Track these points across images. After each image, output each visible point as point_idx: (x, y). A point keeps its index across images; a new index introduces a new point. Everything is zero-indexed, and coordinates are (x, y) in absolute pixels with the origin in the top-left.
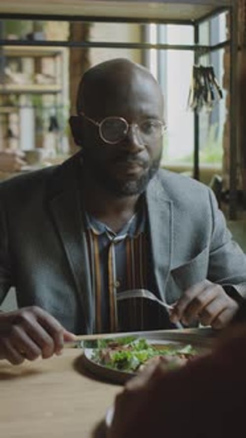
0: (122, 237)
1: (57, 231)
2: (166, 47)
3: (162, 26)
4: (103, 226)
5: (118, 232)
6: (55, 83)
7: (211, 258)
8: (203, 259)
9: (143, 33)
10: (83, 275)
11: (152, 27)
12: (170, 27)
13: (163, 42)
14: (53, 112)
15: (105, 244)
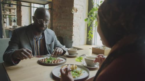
0: (40, 39)
1: (29, 39)
2: (35, 7)
3: (34, 4)
4: (37, 37)
5: (39, 38)
6: (14, 14)
7: (55, 42)
8: (53, 43)
9: (31, 5)
10: (33, 46)
11: (32, 4)
12: (35, 4)
13: (34, 6)
14: (14, 19)
15: (37, 40)
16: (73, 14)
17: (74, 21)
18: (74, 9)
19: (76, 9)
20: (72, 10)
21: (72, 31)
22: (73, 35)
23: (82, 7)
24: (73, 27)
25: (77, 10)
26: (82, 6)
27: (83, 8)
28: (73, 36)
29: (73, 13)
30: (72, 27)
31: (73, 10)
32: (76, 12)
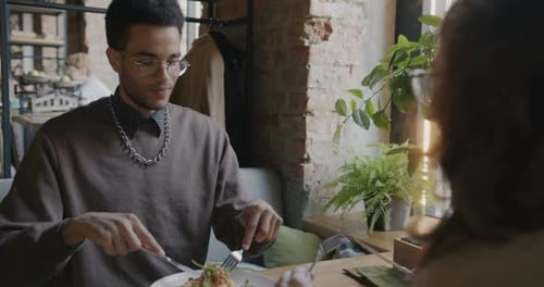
16: (305, 51)
17: (311, 84)
18: (313, 24)
19: (323, 21)
20: (302, 28)
21: (303, 141)
22: (308, 160)
23: (358, 10)
24: (308, 119)
25: (328, 28)
26: (362, 4)
27: (366, 17)
28: (306, 166)
29: (306, 44)
30: (304, 118)
31: (308, 29)
32: (325, 38)
